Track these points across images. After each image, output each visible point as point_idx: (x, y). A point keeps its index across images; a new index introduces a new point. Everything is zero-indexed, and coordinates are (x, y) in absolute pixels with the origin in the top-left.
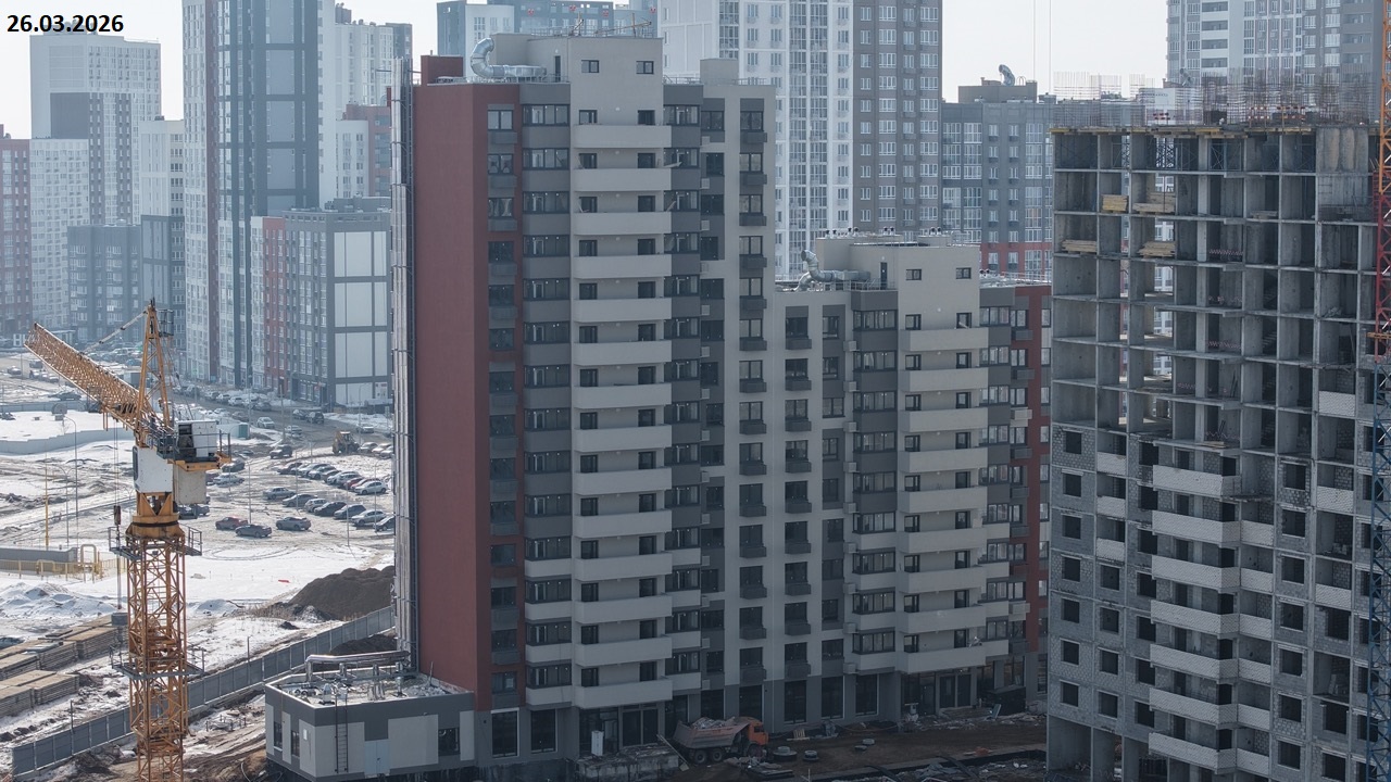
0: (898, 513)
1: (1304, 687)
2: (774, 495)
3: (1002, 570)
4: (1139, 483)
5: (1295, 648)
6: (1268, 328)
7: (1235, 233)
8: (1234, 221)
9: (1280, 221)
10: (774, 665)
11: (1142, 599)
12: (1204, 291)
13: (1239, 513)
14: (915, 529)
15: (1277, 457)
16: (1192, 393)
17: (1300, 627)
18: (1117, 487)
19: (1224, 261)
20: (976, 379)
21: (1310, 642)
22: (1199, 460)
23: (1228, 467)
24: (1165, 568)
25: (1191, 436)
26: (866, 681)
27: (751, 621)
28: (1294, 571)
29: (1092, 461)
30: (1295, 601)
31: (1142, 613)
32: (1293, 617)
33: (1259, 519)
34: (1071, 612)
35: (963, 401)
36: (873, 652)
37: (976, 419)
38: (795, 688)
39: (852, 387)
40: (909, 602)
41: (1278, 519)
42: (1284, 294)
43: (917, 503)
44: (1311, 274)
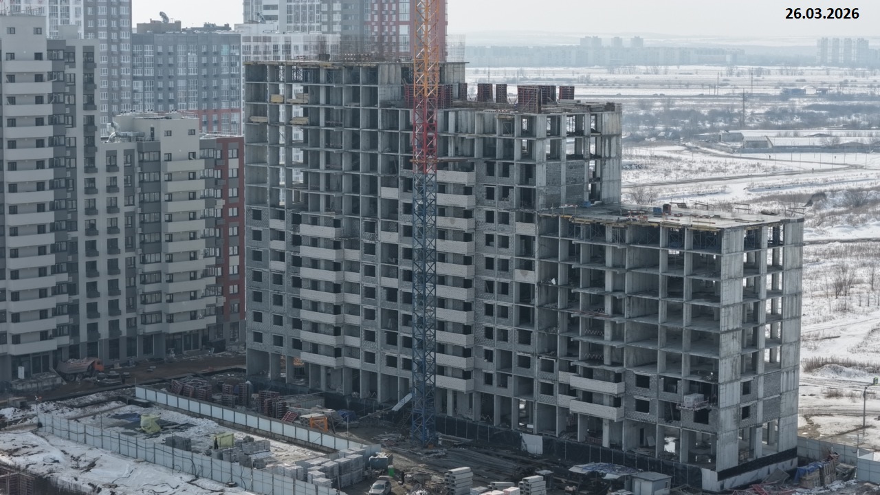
0: (162, 253)
1: (376, 325)
2: (102, 245)
3: (212, 281)
4: (292, 233)
5: (372, 307)
6: (355, 157)
7: (337, 113)
8: (339, 108)
9: (361, 108)
10: (104, 331)
11: (294, 288)
12: (324, 140)
13: (343, 245)
14: (170, 261)
15: (361, 218)
16: (318, 189)
17: (374, 297)
18: (280, 236)
19: (332, 126)
20: (199, 186)
21: (379, 304)
22: (322, 221)
23: (337, 224)
24: (306, 273)
25: (318, 210)
26: (148, 339)
27: (92, 310)
28: (370, 271)
29: (267, 224)
30: (371, 285)
31: (295, 295)
32: (370, 293)
33: (352, 248)
34: (258, 297)
35: (193, 196)
36: (151, 323)
37: (199, 205)
38: (114, 343)
39: (139, 190)
40: (168, 298)
41: (362, 247)
42: (363, 142)
43: (172, 248)
44: (377, 132)
